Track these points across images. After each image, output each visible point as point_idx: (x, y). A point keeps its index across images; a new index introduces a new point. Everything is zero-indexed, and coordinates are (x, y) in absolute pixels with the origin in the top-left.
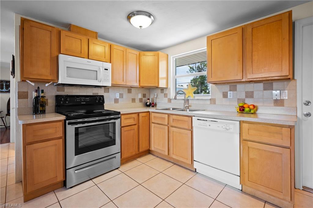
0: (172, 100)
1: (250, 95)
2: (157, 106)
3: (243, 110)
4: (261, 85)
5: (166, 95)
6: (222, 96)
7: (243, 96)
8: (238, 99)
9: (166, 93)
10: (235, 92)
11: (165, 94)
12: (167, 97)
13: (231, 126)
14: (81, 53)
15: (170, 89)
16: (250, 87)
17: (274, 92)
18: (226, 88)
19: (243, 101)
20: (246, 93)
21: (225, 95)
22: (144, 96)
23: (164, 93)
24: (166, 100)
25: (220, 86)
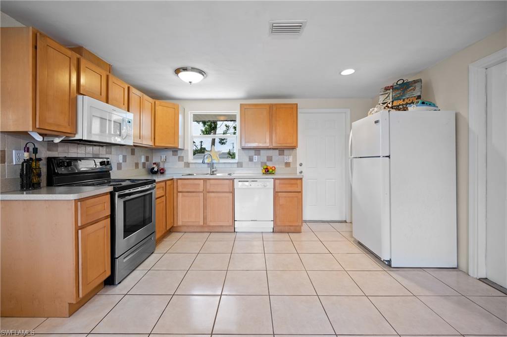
0: (190, 165)
1: (270, 159)
2: (167, 172)
3: (268, 171)
4: (277, 151)
5: (181, 159)
6: (248, 159)
7: (265, 160)
8: (262, 163)
9: (182, 155)
10: (259, 156)
11: (179, 157)
12: (183, 161)
13: (268, 184)
14: (101, 95)
15: (188, 150)
16: (270, 153)
17: (285, 157)
18: (252, 153)
19: (265, 163)
20: (267, 157)
21: (251, 159)
22: (147, 159)
23: (179, 155)
24: (182, 164)
25: (246, 151)
